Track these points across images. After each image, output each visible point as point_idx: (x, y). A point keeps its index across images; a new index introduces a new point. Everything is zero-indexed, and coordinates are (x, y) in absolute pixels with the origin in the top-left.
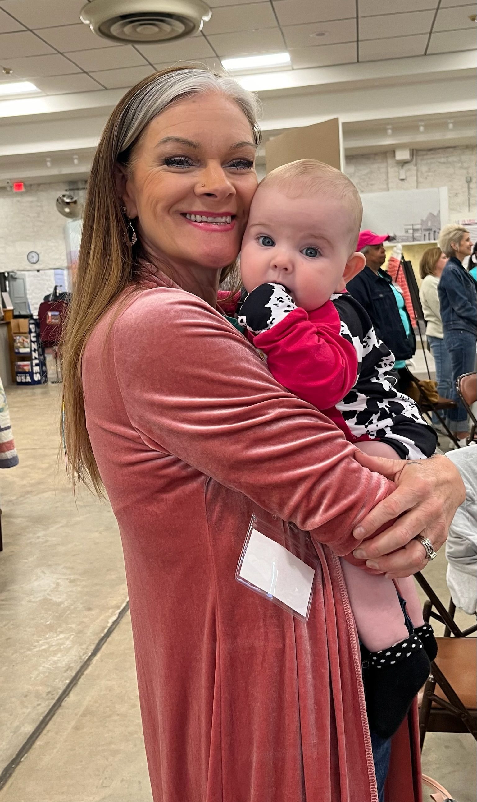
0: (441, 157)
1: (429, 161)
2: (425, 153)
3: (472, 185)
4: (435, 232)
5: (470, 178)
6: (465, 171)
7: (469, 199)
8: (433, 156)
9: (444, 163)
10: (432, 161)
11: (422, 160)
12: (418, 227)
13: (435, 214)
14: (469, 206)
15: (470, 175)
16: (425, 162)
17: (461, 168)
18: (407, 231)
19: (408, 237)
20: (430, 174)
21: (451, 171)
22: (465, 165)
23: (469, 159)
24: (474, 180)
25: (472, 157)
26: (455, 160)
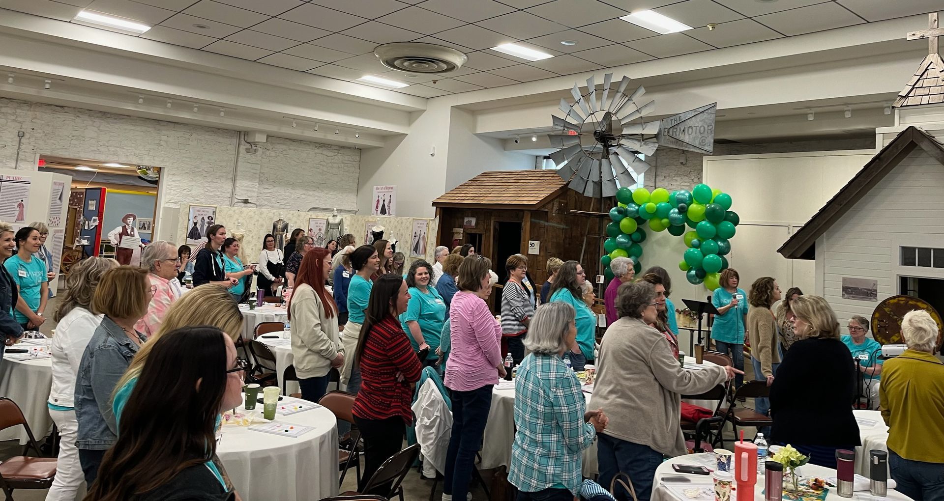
3: (23, 140)
5: (24, 133)
6: (17, 125)
7: (18, 153)
14: (17, 160)
15: (23, 130)
17: (14, 121)
21: (3, 121)
22: (20, 119)
23: (24, 114)
24: (27, 136)
25: (29, 113)
26: (9, 112)
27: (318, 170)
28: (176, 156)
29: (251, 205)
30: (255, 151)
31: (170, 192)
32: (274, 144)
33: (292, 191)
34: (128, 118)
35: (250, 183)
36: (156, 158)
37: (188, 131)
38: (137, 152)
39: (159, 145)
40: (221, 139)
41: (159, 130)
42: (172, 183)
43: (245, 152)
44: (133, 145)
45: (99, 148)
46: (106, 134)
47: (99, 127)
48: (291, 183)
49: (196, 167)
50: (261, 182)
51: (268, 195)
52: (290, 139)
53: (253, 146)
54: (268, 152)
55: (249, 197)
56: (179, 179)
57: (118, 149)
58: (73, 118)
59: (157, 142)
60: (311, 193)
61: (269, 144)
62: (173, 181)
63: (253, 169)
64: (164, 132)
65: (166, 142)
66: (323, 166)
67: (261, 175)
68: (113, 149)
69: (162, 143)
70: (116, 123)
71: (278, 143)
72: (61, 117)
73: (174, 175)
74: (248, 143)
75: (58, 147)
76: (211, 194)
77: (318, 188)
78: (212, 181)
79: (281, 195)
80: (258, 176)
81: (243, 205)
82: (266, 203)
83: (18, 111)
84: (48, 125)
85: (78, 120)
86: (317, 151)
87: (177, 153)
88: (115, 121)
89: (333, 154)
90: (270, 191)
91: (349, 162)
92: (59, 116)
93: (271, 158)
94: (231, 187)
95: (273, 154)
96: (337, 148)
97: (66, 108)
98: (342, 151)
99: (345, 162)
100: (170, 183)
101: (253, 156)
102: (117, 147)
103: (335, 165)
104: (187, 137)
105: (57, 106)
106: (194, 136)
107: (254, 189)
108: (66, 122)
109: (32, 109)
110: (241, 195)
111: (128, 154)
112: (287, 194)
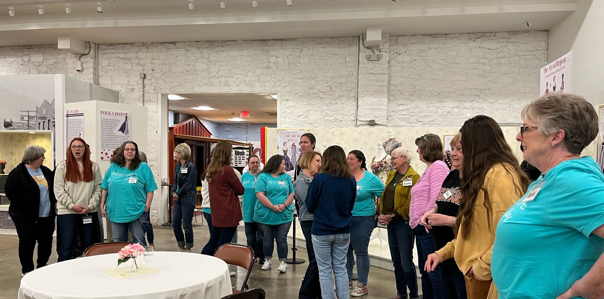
0: (120, 53)
1: (109, 56)
2: (106, 47)
3: (146, 81)
4: (49, 121)
5: (145, 75)
6: (141, 68)
7: (143, 95)
8: (112, 51)
9: (123, 58)
10: (112, 55)
11: (104, 54)
12: (34, 114)
13: (50, 102)
14: (144, 102)
15: (145, 72)
16: (106, 56)
17: (138, 64)
18: (22, 118)
19: (23, 123)
20: (110, 68)
21: (129, 66)
22: (142, 62)
23: (145, 56)
24: (148, 77)
25: (148, 54)
26: (133, 56)
27: (477, 71)
28: (288, 79)
29: (381, 127)
30: (379, 58)
31: (285, 121)
32: (407, 45)
33: (438, 105)
34: (235, 43)
35: (376, 100)
36: (266, 83)
37: (297, 47)
38: (246, 79)
39: (268, 68)
40: (337, 51)
41: (267, 51)
42: (286, 110)
43: (366, 61)
44: (242, 72)
45: (211, 80)
46: (215, 64)
47: (209, 57)
48: (436, 94)
49: (310, 88)
50: (391, 97)
51: (404, 113)
52: (429, 35)
53: (375, 51)
54: (399, 58)
55: (376, 117)
56: (293, 105)
57: (229, 79)
58: (184, 52)
59: (265, 65)
60: (467, 105)
61: (401, 47)
62: (287, 108)
63: (378, 81)
64: (272, 53)
65: (275, 63)
66: (484, 64)
67: (392, 87)
68: (223, 79)
69: (272, 65)
70: (223, 51)
71: (413, 43)
72: (174, 53)
73: (287, 100)
74: (368, 48)
75: (175, 84)
76: (331, 119)
77: (479, 96)
78: (331, 103)
79: (423, 112)
80: (385, 89)
81: (368, 127)
82: (403, 123)
83: (140, 54)
84: (165, 64)
85: (189, 54)
86: (472, 44)
87: (288, 75)
88: (222, 49)
89: (499, 45)
90: (406, 107)
91: (529, 53)
92: (172, 53)
93: (404, 65)
94: (354, 108)
95: (407, 59)
96: (506, 35)
97: (177, 44)
98: (514, 39)
99: (521, 53)
100: (283, 111)
101: (377, 65)
102: (228, 77)
103: (502, 61)
104: (298, 54)
105: (169, 43)
106: (305, 51)
107: (382, 107)
108: (180, 58)
109: (150, 51)
110: (365, 115)
111: (239, 83)
112: (432, 109)
